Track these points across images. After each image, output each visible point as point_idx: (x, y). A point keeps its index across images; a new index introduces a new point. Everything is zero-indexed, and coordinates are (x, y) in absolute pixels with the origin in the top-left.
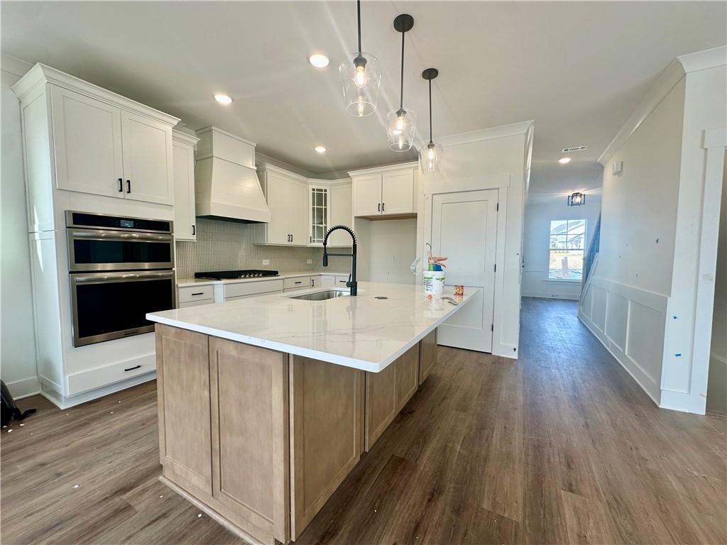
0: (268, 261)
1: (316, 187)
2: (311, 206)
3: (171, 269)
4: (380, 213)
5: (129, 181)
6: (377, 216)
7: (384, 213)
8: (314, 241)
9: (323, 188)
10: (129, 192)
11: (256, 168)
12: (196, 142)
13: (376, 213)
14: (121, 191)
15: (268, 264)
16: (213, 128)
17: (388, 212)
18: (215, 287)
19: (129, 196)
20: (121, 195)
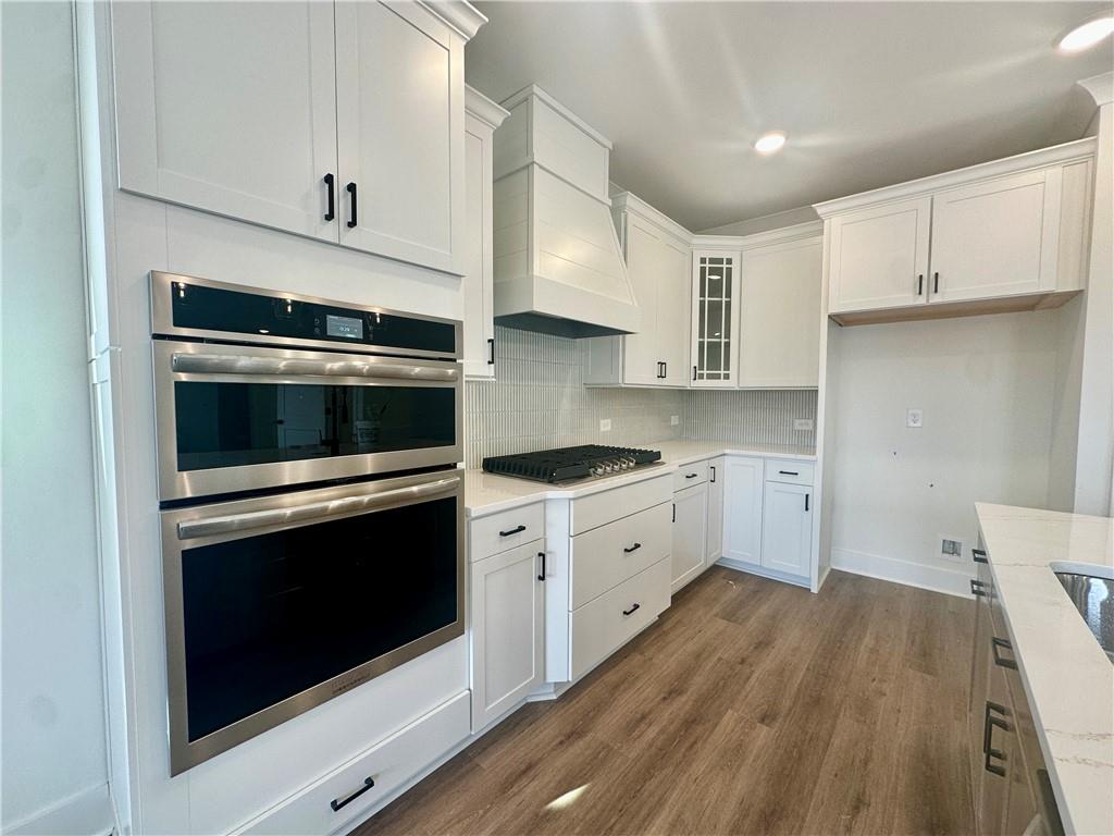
0: (609, 421)
1: (708, 255)
2: (697, 298)
3: (455, 466)
4: (922, 301)
5: (352, 188)
6: (916, 308)
7: (936, 299)
8: (701, 377)
9: (725, 256)
10: (352, 224)
11: (610, 202)
12: (499, 120)
13: (907, 299)
14: (330, 217)
15: (609, 428)
16: (536, 89)
17: (949, 294)
18: (548, 505)
19: (351, 238)
20: (329, 231)
